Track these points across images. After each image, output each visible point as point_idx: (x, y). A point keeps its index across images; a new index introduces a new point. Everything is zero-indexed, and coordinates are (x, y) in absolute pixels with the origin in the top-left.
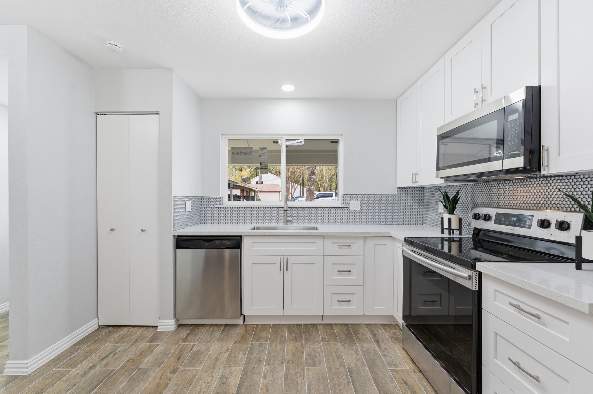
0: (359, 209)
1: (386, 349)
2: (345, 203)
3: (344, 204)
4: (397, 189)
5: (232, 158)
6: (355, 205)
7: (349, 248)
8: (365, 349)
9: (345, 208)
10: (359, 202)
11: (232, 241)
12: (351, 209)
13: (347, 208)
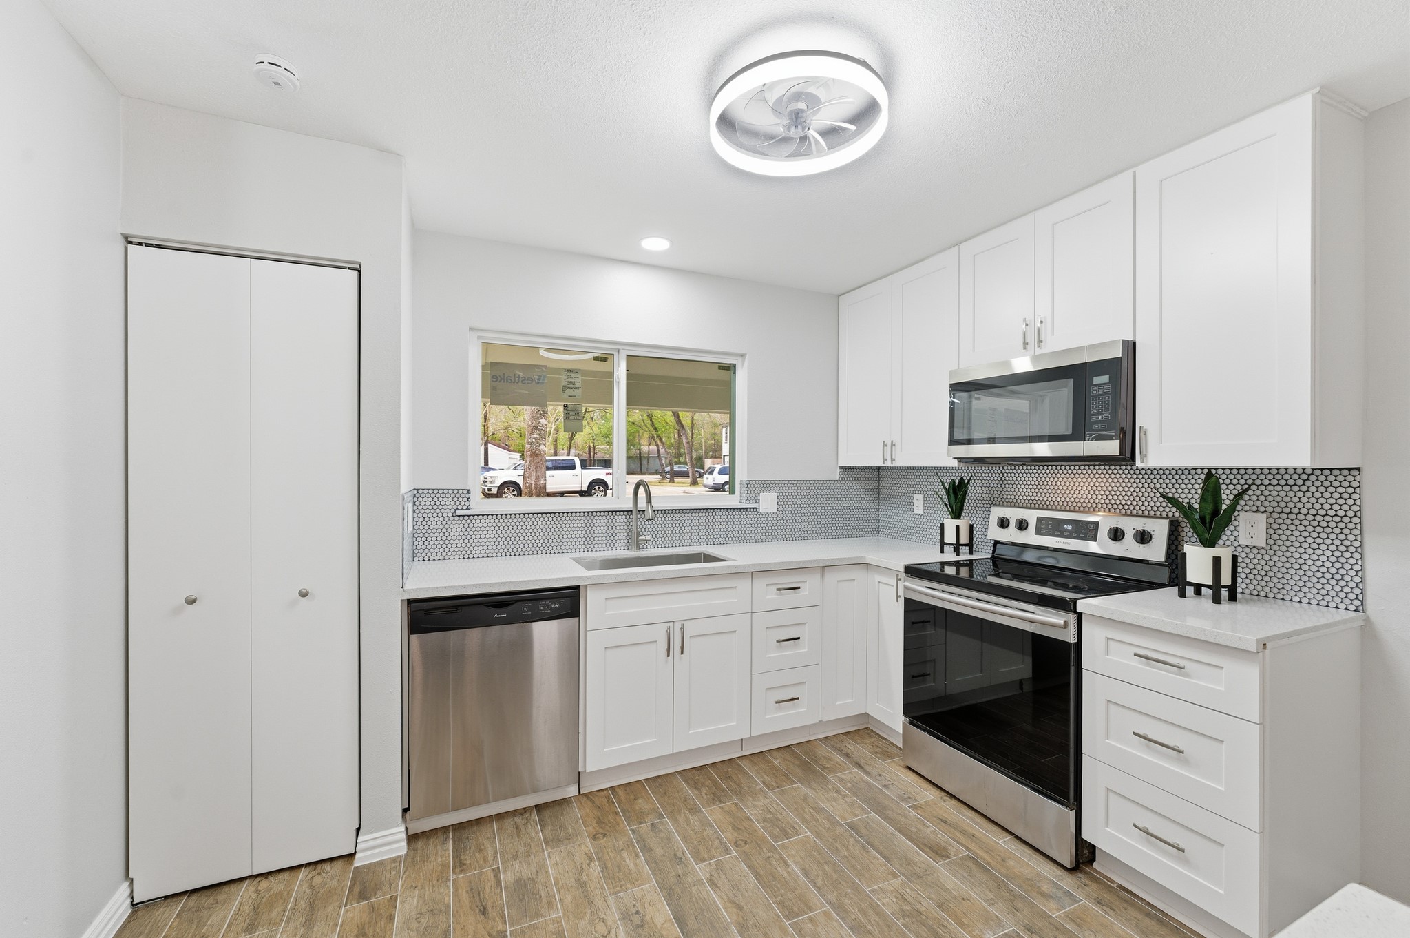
0: (775, 510)
1: (880, 775)
2: (749, 498)
3: (748, 502)
4: (838, 470)
5: (493, 389)
6: (768, 503)
7: (795, 593)
8: (849, 785)
9: (750, 508)
10: (775, 495)
11: (562, 601)
12: (762, 510)
13: (753, 508)
